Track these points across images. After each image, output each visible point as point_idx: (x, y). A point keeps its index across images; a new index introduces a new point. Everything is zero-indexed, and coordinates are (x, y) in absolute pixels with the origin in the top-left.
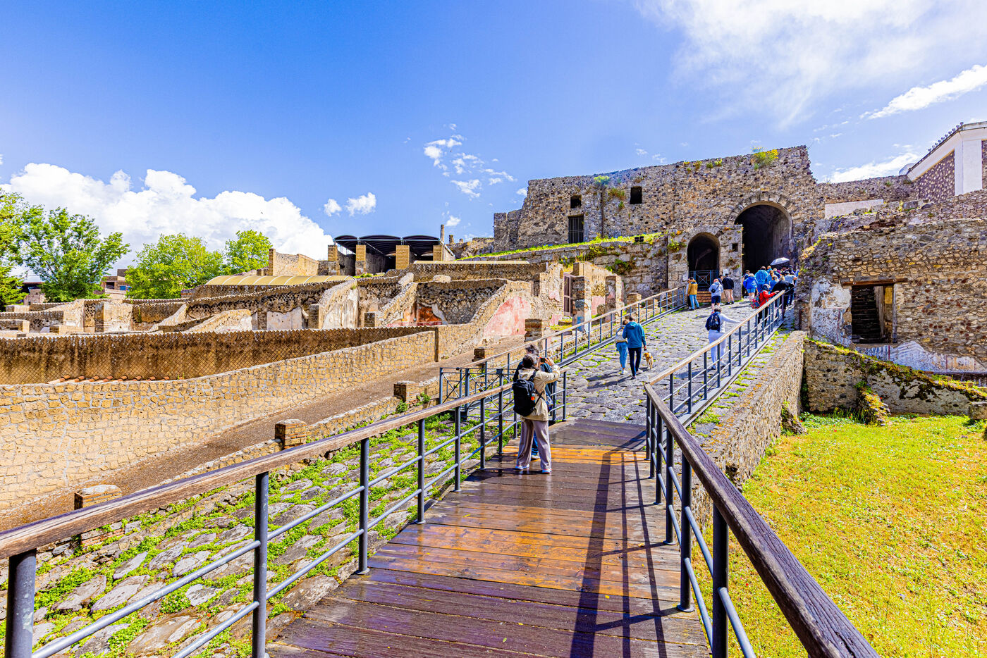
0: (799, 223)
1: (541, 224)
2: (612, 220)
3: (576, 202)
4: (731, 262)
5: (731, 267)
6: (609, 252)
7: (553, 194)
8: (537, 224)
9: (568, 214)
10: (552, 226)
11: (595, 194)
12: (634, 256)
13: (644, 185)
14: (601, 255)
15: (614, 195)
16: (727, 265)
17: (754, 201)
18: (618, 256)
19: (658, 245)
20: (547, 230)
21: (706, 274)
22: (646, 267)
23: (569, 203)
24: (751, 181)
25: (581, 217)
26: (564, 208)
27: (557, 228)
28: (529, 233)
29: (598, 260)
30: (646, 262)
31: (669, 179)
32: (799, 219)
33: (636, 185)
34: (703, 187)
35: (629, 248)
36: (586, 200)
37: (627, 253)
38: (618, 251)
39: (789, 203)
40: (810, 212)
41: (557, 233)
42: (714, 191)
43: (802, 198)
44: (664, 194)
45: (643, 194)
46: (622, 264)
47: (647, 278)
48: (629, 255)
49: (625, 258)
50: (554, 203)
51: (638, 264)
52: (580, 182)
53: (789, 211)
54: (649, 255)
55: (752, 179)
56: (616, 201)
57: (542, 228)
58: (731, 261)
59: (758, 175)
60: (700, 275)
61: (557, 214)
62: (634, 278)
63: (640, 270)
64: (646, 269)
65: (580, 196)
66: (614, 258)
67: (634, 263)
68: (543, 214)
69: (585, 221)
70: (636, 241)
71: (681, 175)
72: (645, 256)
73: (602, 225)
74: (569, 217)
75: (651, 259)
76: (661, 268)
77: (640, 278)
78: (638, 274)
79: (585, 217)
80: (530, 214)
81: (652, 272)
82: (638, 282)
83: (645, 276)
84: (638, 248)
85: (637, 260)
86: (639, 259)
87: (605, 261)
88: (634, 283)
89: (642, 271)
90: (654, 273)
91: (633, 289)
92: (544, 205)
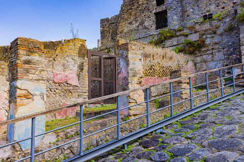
1: (134, 23)
2: (191, 10)
3: (160, 1)
6: (178, 33)
8: (130, 23)
9: (154, 11)
10: (142, 23)
12: (203, 35)
14: (171, 37)
18: (187, 36)
19: (228, 20)
20: (138, 26)
22: (216, 43)
23: (155, 2)
25: (165, 12)
26: (151, 7)
27: (146, 24)
28: (125, 31)
29: (168, 43)
30: (217, 39)
35: (197, 27)
37: (196, 32)
38: (186, 31)
41: (146, 28)
46: (190, 44)
47: (219, 55)
48: (198, 34)
49: (194, 38)
50: (143, 4)
51: (208, 41)
54: (219, 31)
57: (135, 26)
61: (146, 12)
62: (204, 57)
63: (210, 48)
64: (217, 46)
66: (183, 39)
67: (204, 42)
68: (135, 14)
69: (168, 15)
70: (205, 19)
72: (215, 33)
73: (182, 16)
74: (155, 14)
75: (221, 35)
76: (233, 43)
77: (211, 56)
78: (209, 52)
79: (168, 12)
80: (126, 17)
81: (224, 49)
82: (209, 60)
83: (217, 53)
84: (207, 26)
85: (206, 38)
86: (208, 36)
87: (175, 43)
88: (205, 62)
89: (213, 49)
90: (225, 50)
91: (204, 68)
92: (136, 7)
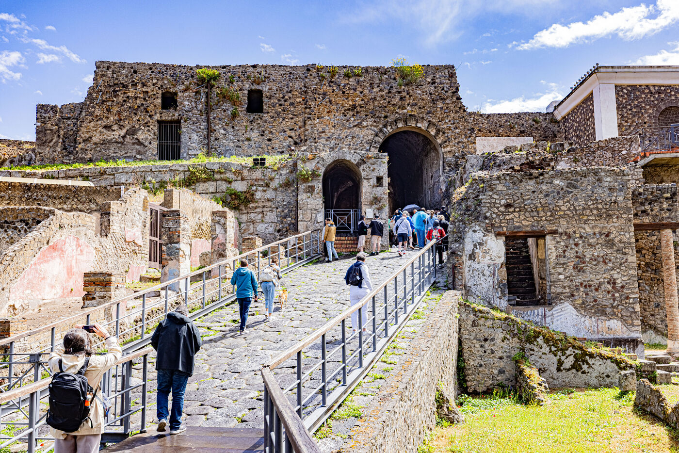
0: (450, 158)
1: (115, 127)
2: (222, 131)
3: (169, 101)
4: (376, 200)
5: (375, 206)
6: (217, 176)
7: (135, 85)
8: (108, 127)
9: (157, 117)
10: (132, 132)
11: (198, 93)
12: (252, 185)
13: (265, 88)
14: (206, 180)
15: (224, 97)
16: (371, 204)
17: (400, 125)
18: (230, 182)
19: (284, 172)
20: (124, 137)
21: (346, 214)
22: (268, 200)
23: (159, 101)
24: (396, 100)
25: (178, 123)
26: (151, 108)
27: (141, 135)
28: (95, 139)
29: (201, 187)
30: (270, 194)
31: (298, 85)
32: (450, 152)
33: (255, 87)
34: (340, 100)
35: (245, 173)
36: (185, 101)
37: (243, 179)
38: (230, 175)
39: (438, 131)
40: (461, 145)
41: (139, 143)
42: (354, 107)
43: (453, 127)
44: (292, 104)
45: (265, 100)
46: (235, 195)
47: (271, 217)
48: (245, 182)
49: (239, 187)
50: (136, 98)
51: (258, 195)
52: (175, 72)
53: (439, 141)
54: (274, 184)
55: (398, 97)
56: (227, 105)
57: (117, 134)
58: (375, 198)
59: (404, 94)
60: (338, 215)
61: (141, 115)
62: (252, 215)
63: (261, 204)
64: (269, 204)
65: (176, 94)
66: (224, 186)
67: (253, 195)
68: (119, 113)
69: (184, 130)
70: (256, 164)
71: (313, 82)
72: (267, 185)
73: (208, 137)
74: (158, 121)
75: (275, 189)
76: (289, 202)
77: (260, 216)
78: (258, 210)
79: (183, 124)
80: (98, 112)
81: (277, 208)
82: (258, 221)
83: (268, 213)
84: (258, 174)
85: (256, 191)
86: (260, 188)
87: (212, 190)
88: (253, 222)
89: (264, 207)
90: (279, 210)
91: (251, 231)
92: (120, 99)
